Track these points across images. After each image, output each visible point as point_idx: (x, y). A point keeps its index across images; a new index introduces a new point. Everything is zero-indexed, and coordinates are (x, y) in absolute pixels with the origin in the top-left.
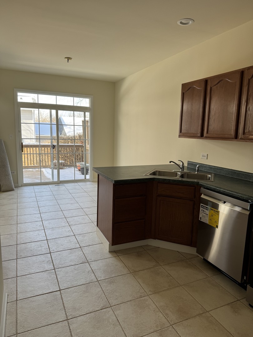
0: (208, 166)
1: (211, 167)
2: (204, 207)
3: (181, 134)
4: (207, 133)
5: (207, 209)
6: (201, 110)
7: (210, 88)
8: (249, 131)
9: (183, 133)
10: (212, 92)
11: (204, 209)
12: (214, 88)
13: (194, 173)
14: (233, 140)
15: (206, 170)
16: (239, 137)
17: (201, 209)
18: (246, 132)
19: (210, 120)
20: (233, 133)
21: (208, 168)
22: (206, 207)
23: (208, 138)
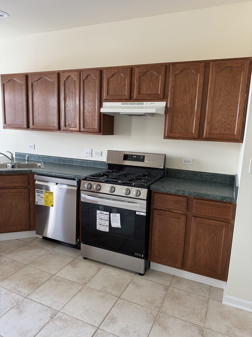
0: (36, 156)
1: (39, 157)
2: (39, 192)
3: (6, 125)
4: (33, 125)
5: (42, 192)
6: (25, 103)
7: (31, 83)
8: (69, 124)
9: (7, 124)
10: (34, 87)
11: (39, 194)
12: (35, 84)
13: (24, 163)
14: (57, 131)
15: (35, 159)
16: (62, 128)
17: (36, 193)
18: (66, 124)
19: (34, 113)
20: (56, 125)
21: (36, 158)
22: (41, 191)
23: (35, 130)
